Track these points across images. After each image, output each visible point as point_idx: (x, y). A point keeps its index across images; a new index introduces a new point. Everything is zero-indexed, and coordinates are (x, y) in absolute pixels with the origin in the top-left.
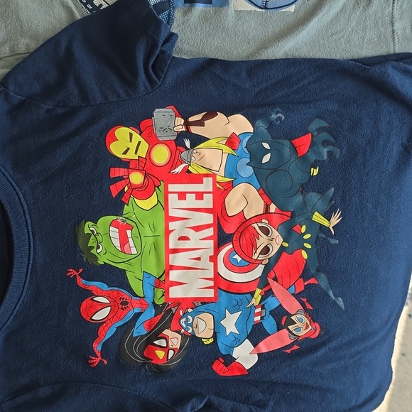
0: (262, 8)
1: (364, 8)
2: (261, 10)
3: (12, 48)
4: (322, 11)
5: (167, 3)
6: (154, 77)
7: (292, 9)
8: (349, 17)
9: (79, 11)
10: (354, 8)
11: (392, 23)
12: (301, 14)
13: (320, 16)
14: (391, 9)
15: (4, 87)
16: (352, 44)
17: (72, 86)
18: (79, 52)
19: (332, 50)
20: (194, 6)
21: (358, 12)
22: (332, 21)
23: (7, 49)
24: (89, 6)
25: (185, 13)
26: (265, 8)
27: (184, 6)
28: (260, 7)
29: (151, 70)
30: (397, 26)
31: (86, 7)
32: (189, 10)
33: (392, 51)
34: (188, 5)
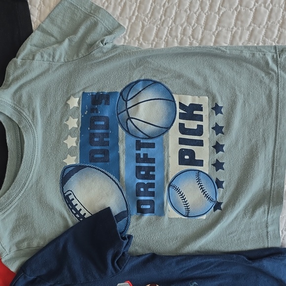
0: (185, 216)
1: (249, 217)
2: (185, 218)
3: (29, 244)
4: (223, 221)
5: (126, 213)
6: (118, 268)
7: (204, 217)
8: (240, 223)
9: (71, 219)
10: (243, 217)
11: (267, 227)
12: (210, 221)
13: (221, 223)
14: (266, 218)
15: (24, 272)
16: (242, 241)
17: (66, 272)
18: (71, 250)
19: (229, 245)
20: (143, 215)
21: (246, 220)
22: (229, 225)
23: (26, 244)
24: (78, 216)
25: (138, 219)
26: (187, 216)
27: (137, 214)
28: (184, 216)
29: (116, 264)
30: (270, 229)
31: (76, 216)
32: (140, 217)
33: (266, 246)
34: (139, 214)
